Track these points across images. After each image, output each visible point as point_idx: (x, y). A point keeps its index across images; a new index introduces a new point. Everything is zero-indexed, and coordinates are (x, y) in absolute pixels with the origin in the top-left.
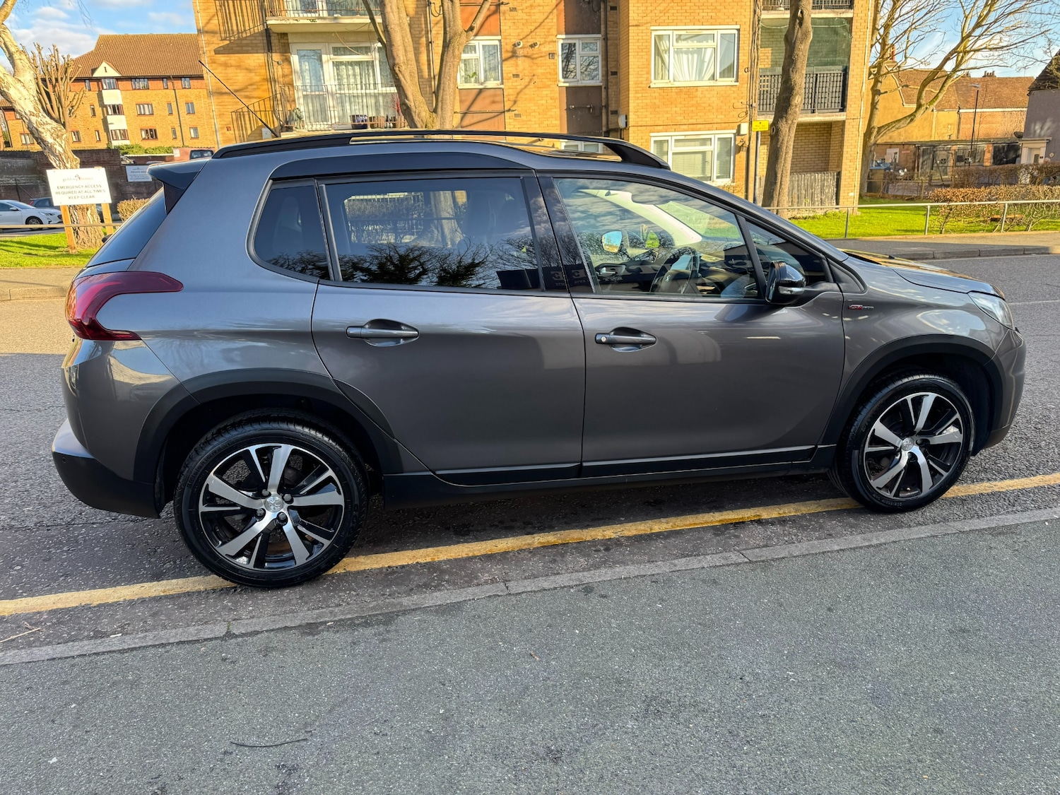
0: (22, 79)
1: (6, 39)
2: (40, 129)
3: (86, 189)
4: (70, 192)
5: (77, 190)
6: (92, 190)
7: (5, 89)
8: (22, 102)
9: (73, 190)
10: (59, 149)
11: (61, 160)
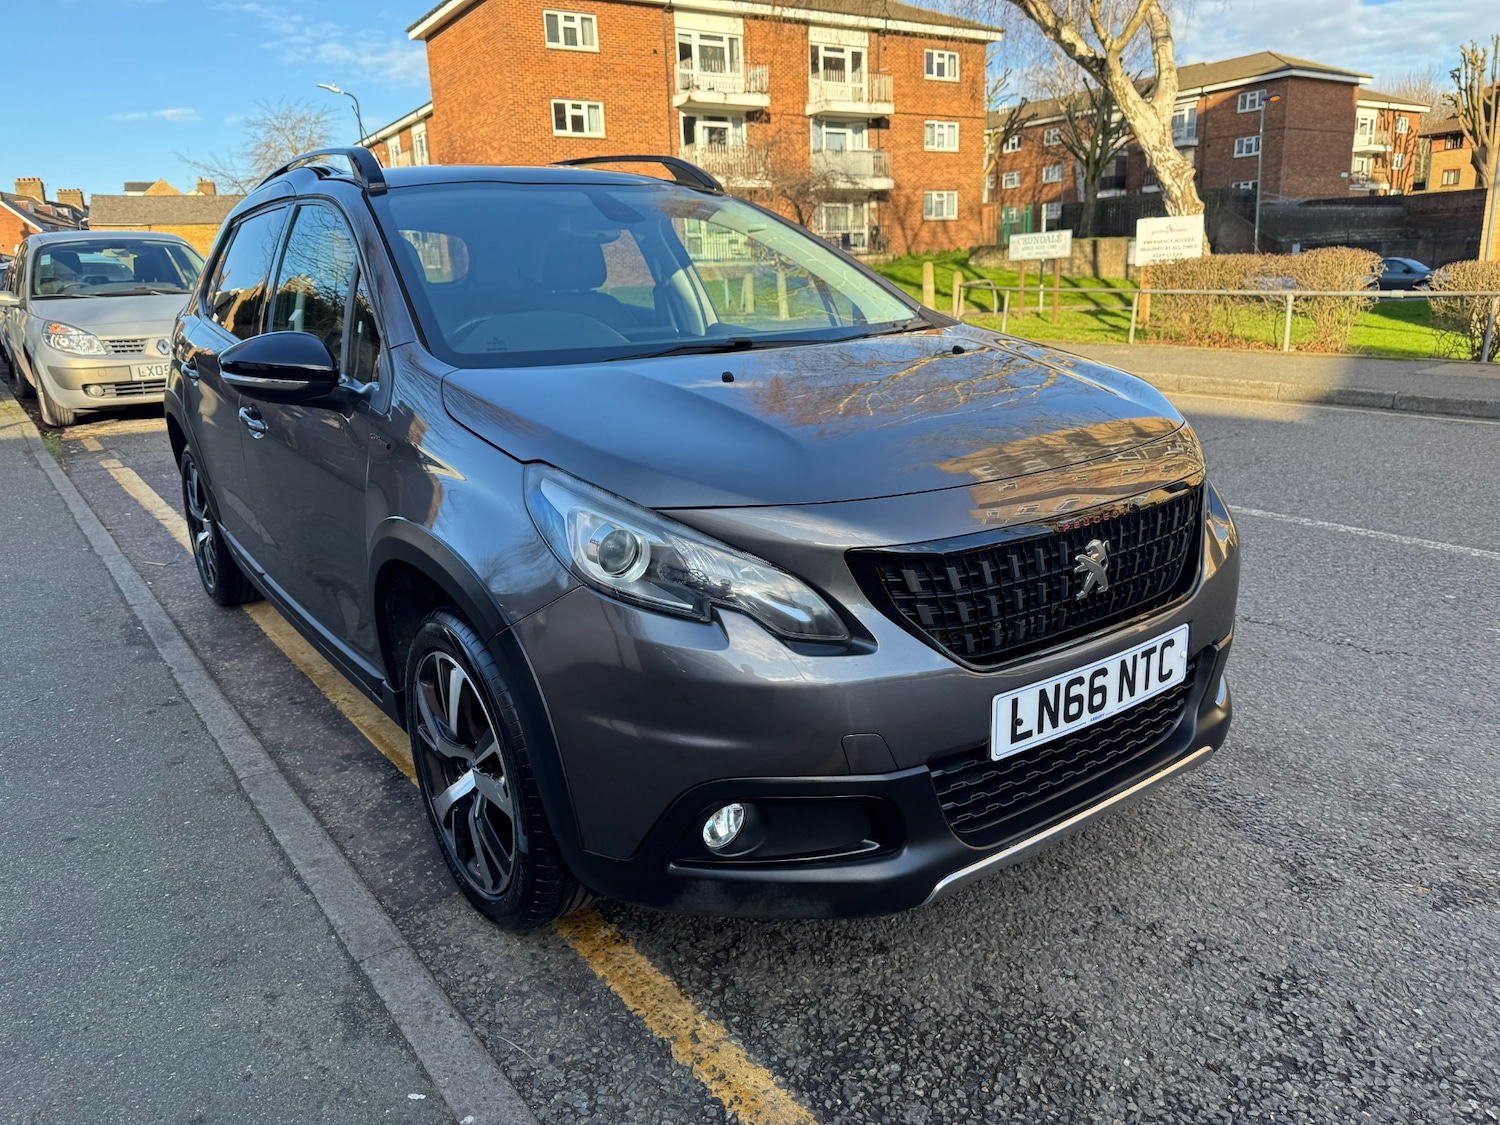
0: (1157, 105)
1: (1163, 55)
2: (1159, 168)
3: (1177, 244)
4: (1154, 249)
5: (1164, 245)
6: (1181, 244)
7: (1131, 121)
8: (1147, 135)
9: (1160, 245)
10: (1176, 192)
11: (1177, 206)
